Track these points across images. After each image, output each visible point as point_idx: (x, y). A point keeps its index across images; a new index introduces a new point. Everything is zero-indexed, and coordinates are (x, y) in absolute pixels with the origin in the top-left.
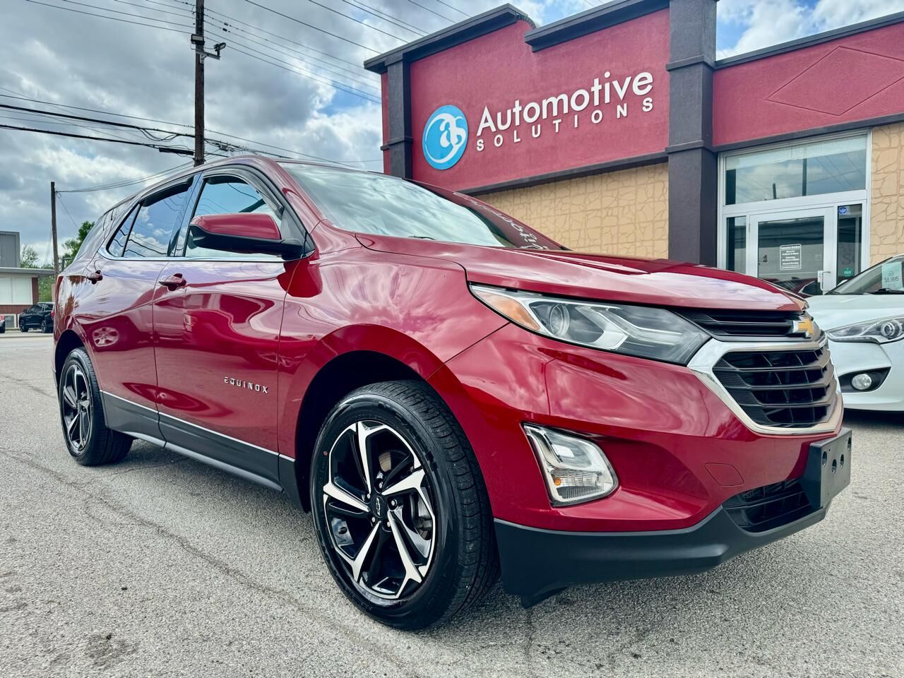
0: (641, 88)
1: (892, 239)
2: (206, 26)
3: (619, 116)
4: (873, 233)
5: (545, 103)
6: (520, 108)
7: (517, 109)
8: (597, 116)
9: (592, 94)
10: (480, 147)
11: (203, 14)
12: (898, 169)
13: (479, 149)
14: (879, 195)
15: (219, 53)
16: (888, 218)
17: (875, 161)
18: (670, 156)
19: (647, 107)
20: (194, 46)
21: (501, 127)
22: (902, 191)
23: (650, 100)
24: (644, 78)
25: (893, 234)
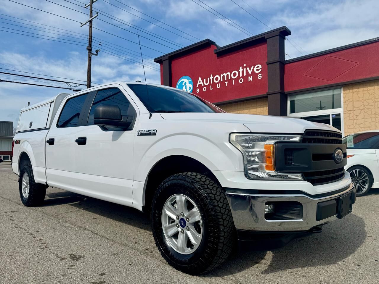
0: (257, 70)
1: (352, 127)
2: (92, 44)
3: (249, 81)
4: (345, 124)
5: (222, 75)
6: (213, 77)
7: (212, 77)
8: (241, 81)
9: (239, 73)
10: (198, 91)
11: (91, 39)
12: (353, 101)
13: (197, 92)
14: (346, 110)
15: (97, 54)
16: (350, 119)
17: (344, 98)
18: (268, 96)
19: (260, 77)
20: (88, 51)
21: (206, 84)
22: (355, 109)
23: (261, 75)
24: (258, 67)
25: (352, 125)
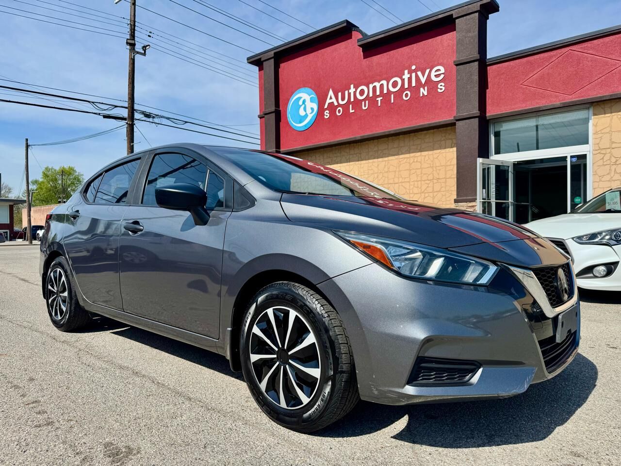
0: (437, 76)
1: (608, 178)
2: (136, 34)
3: (421, 95)
4: (594, 173)
5: (371, 86)
6: (354, 90)
7: (352, 90)
9: (403, 80)
10: (327, 116)
11: (134, 25)
12: (610, 131)
14: (598, 148)
15: (145, 52)
16: (605, 163)
17: (595, 125)
18: (457, 122)
19: (441, 89)
20: (128, 47)
21: (341, 102)
22: (614, 145)
23: (443, 84)
24: (438, 70)
25: (608, 174)
